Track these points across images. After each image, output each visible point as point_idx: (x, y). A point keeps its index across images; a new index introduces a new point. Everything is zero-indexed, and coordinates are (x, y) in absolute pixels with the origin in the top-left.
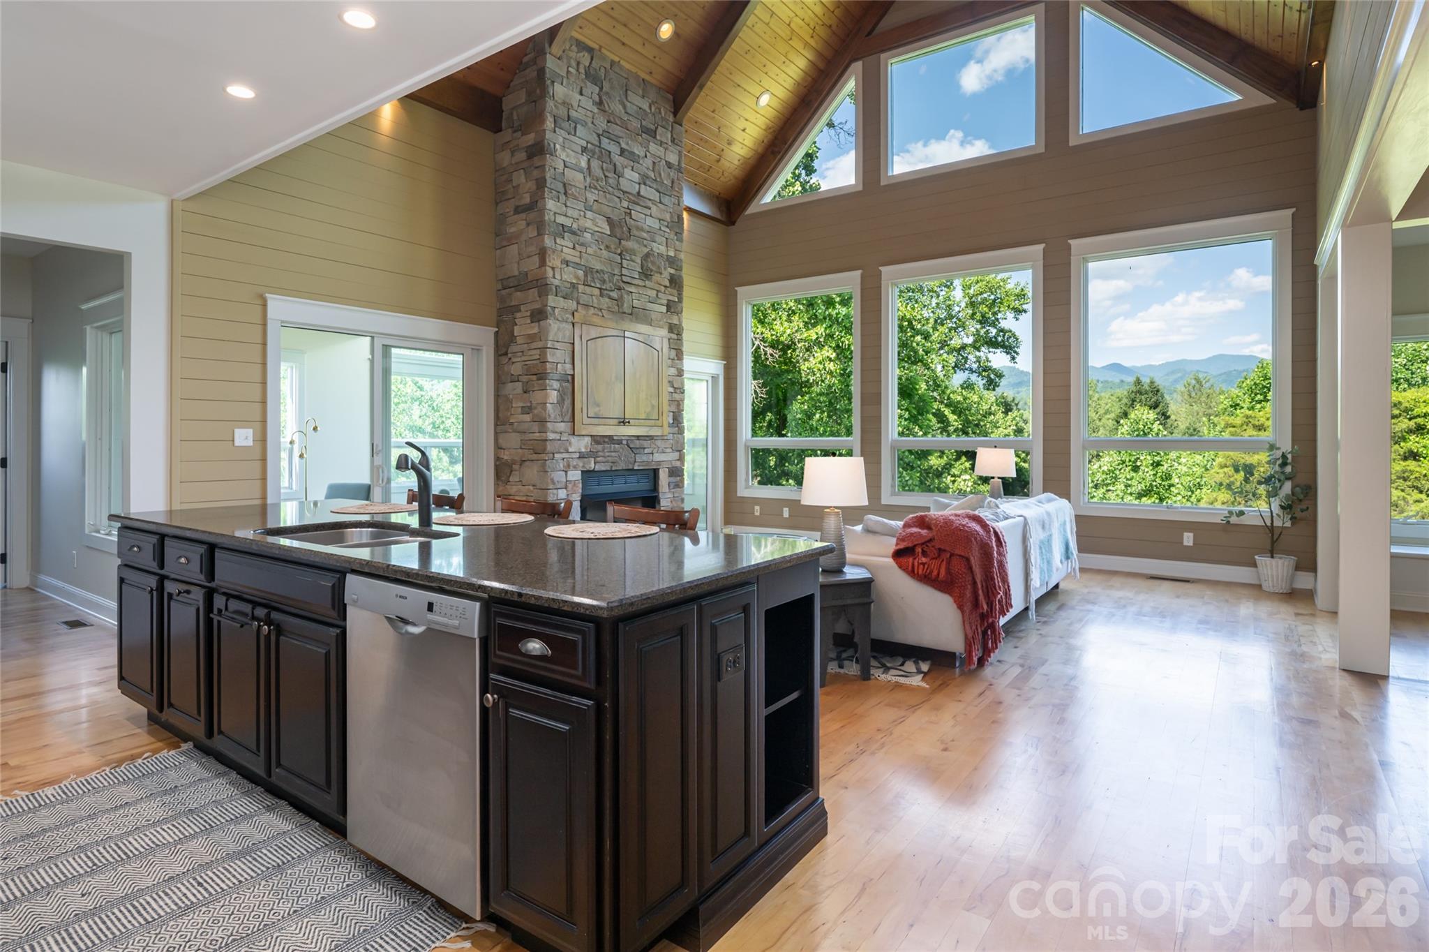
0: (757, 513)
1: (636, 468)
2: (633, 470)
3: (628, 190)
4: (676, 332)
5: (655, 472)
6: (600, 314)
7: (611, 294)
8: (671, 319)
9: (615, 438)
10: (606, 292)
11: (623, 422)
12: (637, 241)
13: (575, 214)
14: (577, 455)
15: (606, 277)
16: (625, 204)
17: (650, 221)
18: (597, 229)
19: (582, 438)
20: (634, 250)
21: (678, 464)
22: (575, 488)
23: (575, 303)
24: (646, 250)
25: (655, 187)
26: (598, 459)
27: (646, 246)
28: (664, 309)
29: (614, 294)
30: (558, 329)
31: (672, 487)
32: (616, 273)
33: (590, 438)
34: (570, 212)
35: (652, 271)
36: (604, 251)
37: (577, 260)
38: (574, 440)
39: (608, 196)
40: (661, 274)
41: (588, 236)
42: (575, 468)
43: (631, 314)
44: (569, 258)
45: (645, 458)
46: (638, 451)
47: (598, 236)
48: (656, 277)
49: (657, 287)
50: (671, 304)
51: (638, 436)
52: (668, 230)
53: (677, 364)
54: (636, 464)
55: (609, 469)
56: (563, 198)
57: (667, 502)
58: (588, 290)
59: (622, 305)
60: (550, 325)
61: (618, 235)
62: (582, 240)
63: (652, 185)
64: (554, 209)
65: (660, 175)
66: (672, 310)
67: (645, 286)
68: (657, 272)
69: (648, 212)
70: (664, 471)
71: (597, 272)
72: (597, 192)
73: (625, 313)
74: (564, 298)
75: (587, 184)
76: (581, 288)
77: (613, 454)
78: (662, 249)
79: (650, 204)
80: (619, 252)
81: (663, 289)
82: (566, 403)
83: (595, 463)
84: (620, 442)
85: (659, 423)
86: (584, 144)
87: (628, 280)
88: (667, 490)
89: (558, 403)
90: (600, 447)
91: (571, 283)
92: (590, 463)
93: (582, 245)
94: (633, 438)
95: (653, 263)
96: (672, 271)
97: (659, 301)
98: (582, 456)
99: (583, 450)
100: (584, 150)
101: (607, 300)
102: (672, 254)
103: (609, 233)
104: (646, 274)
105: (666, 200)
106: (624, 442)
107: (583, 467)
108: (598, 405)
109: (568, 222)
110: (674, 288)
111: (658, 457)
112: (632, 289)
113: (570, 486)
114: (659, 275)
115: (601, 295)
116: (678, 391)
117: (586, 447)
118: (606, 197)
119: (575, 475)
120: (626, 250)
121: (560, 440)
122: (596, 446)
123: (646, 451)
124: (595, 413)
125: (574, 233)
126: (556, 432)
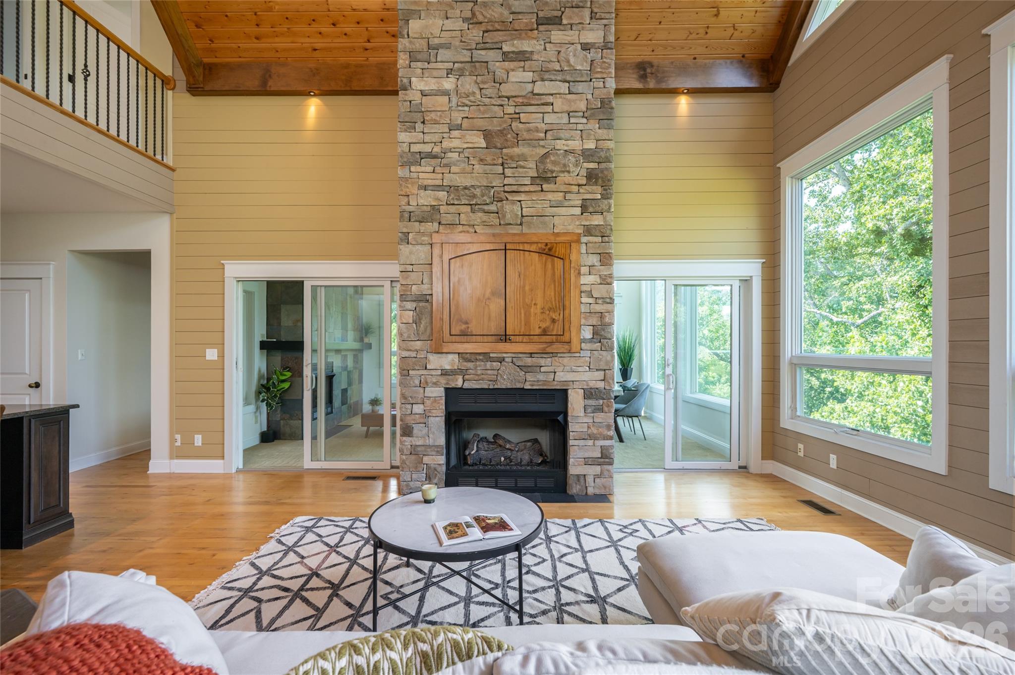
0: (801, 454)
1: (527, 387)
2: (523, 389)
3: (514, 94)
4: (598, 233)
5: (563, 394)
6: (472, 230)
7: (486, 207)
8: (586, 220)
9: (491, 355)
10: (477, 207)
11: (504, 338)
12: (529, 145)
13: (436, 138)
14: (439, 372)
15: (478, 192)
16: (511, 110)
17: (549, 119)
18: (466, 146)
19: (444, 354)
20: (523, 155)
21: (601, 385)
22: (434, 404)
23: (436, 225)
24: (543, 151)
25: (559, 78)
26: (467, 377)
27: (543, 147)
28: (578, 211)
29: (493, 208)
30: (411, 253)
31: (589, 410)
32: (494, 184)
33: (457, 356)
34: (427, 138)
35: (552, 172)
36: (477, 167)
37: (439, 182)
38: (432, 357)
39: (482, 108)
40: (569, 172)
41: (455, 156)
42: (436, 384)
43: (521, 224)
44: (426, 182)
45: (541, 377)
46: (529, 370)
47: (469, 153)
48: (564, 178)
49: (563, 188)
50: (588, 203)
51: (531, 353)
52: (584, 121)
53: (599, 271)
54: (527, 383)
55: (486, 387)
56: (419, 127)
57: (583, 428)
58: (452, 209)
59: (504, 216)
60: (400, 250)
61: (499, 145)
62: (444, 161)
63: (553, 78)
64: (408, 140)
65: (568, 61)
66: (591, 210)
67: (542, 191)
68: (563, 172)
69: (549, 109)
70: (577, 393)
71: (466, 188)
72: (466, 108)
73: (510, 224)
74: (421, 222)
75: (454, 103)
76: (443, 209)
77: (489, 372)
78: (576, 144)
79: (550, 99)
80: (500, 161)
81: (575, 188)
82: (423, 323)
83: (464, 381)
84: (501, 360)
85: (566, 338)
86: (450, 65)
87: (515, 188)
88: (582, 414)
89: (415, 322)
90: (470, 365)
91: (431, 206)
92: (457, 380)
93: (446, 165)
94: (520, 355)
95: (554, 163)
96: (592, 165)
97: (566, 204)
98: (445, 373)
99: (448, 367)
100: (449, 72)
101: (480, 214)
102: (591, 145)
103: (485, 146)
104: (543, 178)
105: (580, 87)
106: (507, 360)
107: (447, 384)
108: (466, 323)
109: (427, 148)
110: (596, 184)
111: (562, 376)
112: (522, 197)
113: (428, 402)
114: (566, 174)
115: (473, 211)
116: (600, 301)
117: (452, 365)
118: (480, 110)
119: (438, 392)
120: (512, 158)
121: (416, 358)
122: (465, 363)
123: (543, 369)
124: (461, 331)
125: (435, 157)
126: (410, 350)
